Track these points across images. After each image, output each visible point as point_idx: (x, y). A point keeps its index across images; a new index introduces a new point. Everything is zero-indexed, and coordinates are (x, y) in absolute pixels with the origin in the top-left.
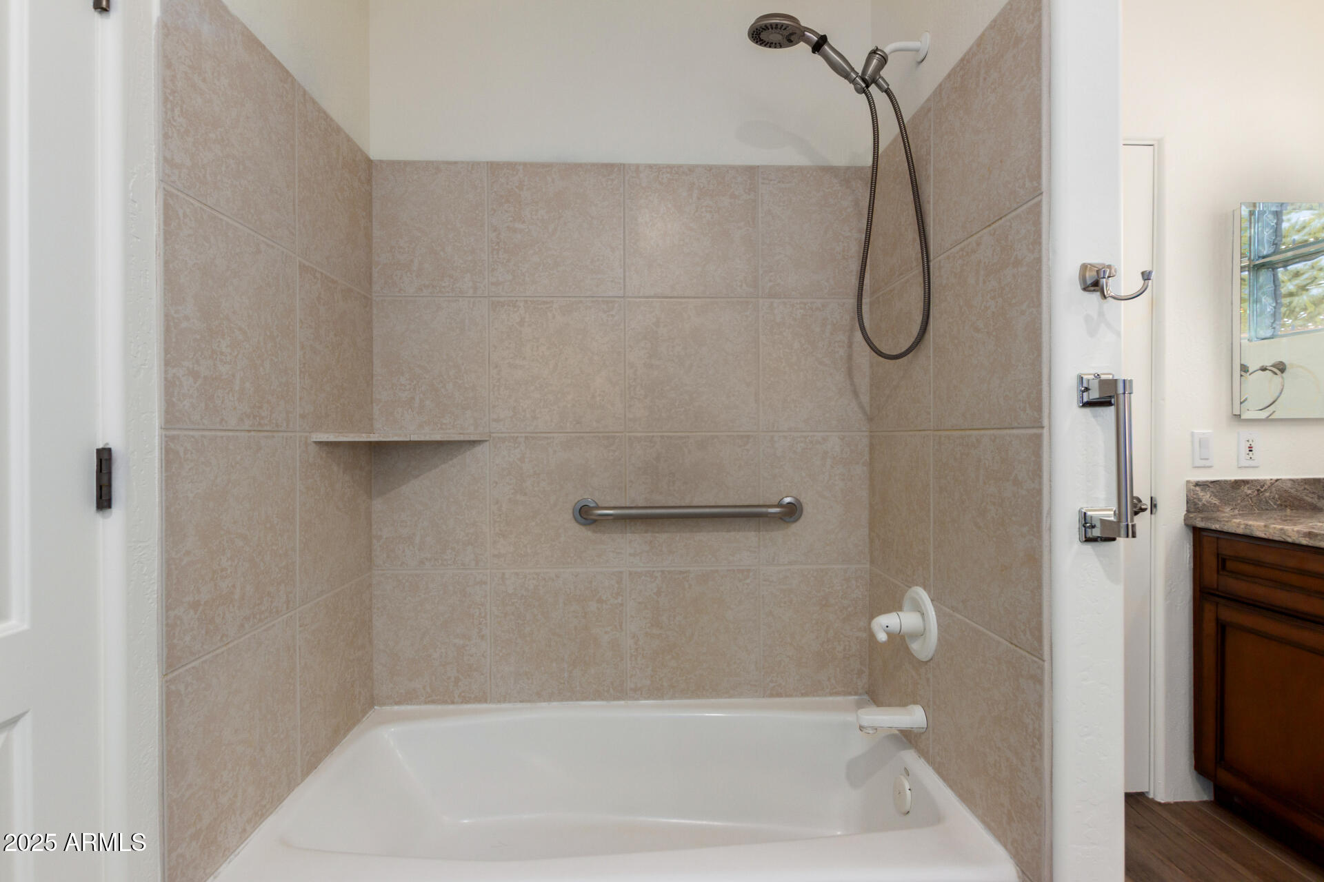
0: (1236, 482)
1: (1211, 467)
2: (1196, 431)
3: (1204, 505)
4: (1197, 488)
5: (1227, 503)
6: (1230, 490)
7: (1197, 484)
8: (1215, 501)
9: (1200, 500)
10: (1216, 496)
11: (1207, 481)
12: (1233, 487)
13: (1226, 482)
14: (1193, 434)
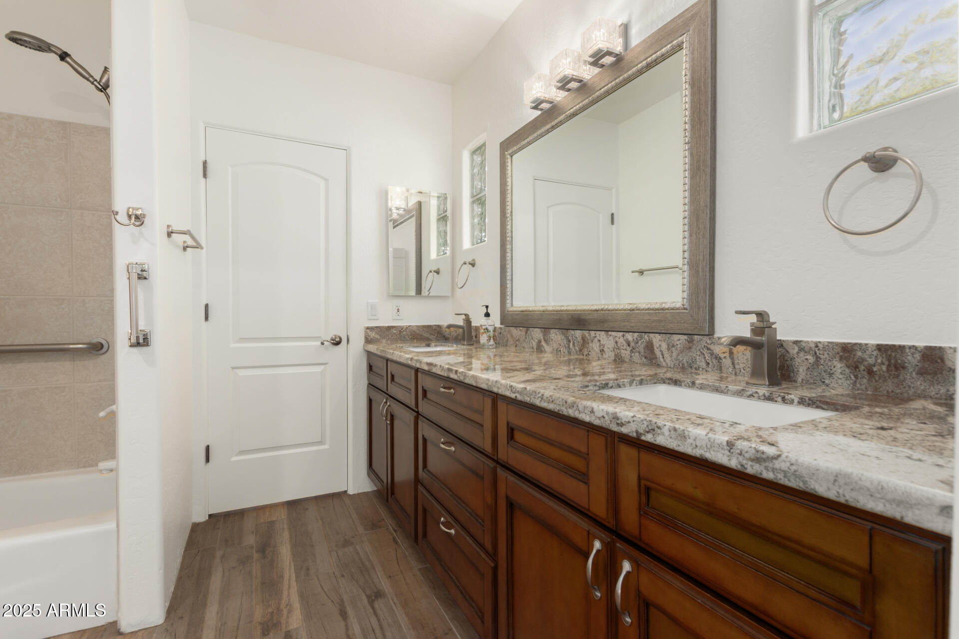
0: (388, 327)
1: (378, 319)
2: (369, 301)
3: (371, 339)
4: (368, 330)
5: (384, 338)
6: (386, 333)
7: (368, 328)
8: (377, 337)
9: (369, 336)
10: (377, 334)
11: (373, 327)
12: (387, 330)
13: (383, 327)
14: (367, 303)
